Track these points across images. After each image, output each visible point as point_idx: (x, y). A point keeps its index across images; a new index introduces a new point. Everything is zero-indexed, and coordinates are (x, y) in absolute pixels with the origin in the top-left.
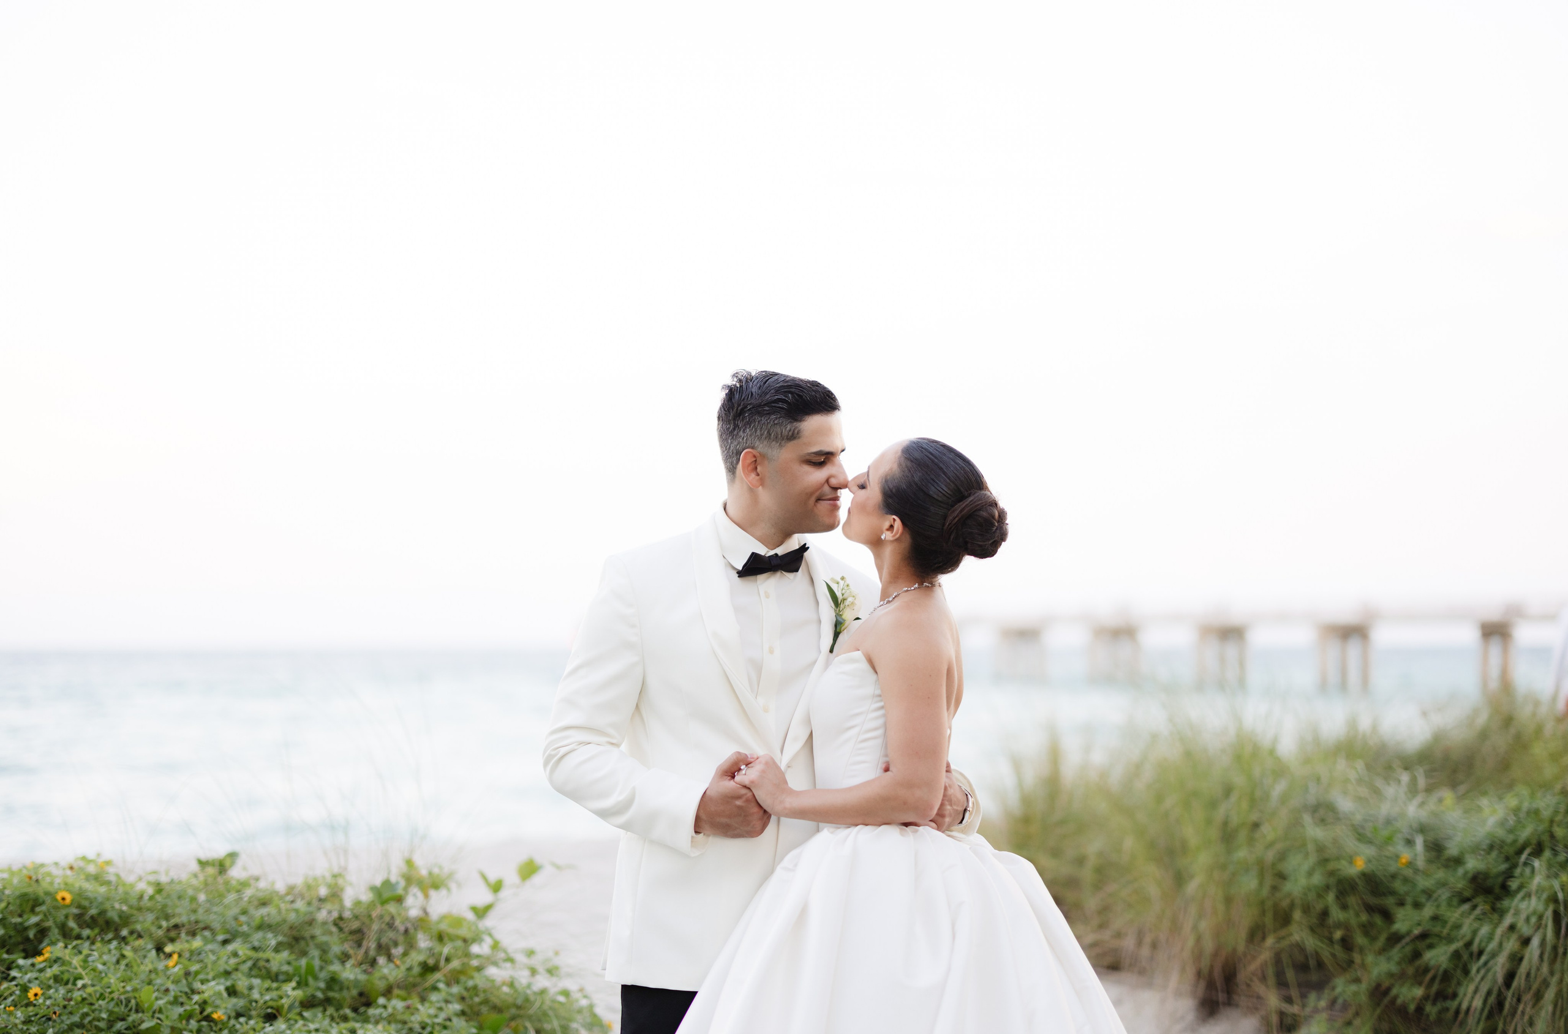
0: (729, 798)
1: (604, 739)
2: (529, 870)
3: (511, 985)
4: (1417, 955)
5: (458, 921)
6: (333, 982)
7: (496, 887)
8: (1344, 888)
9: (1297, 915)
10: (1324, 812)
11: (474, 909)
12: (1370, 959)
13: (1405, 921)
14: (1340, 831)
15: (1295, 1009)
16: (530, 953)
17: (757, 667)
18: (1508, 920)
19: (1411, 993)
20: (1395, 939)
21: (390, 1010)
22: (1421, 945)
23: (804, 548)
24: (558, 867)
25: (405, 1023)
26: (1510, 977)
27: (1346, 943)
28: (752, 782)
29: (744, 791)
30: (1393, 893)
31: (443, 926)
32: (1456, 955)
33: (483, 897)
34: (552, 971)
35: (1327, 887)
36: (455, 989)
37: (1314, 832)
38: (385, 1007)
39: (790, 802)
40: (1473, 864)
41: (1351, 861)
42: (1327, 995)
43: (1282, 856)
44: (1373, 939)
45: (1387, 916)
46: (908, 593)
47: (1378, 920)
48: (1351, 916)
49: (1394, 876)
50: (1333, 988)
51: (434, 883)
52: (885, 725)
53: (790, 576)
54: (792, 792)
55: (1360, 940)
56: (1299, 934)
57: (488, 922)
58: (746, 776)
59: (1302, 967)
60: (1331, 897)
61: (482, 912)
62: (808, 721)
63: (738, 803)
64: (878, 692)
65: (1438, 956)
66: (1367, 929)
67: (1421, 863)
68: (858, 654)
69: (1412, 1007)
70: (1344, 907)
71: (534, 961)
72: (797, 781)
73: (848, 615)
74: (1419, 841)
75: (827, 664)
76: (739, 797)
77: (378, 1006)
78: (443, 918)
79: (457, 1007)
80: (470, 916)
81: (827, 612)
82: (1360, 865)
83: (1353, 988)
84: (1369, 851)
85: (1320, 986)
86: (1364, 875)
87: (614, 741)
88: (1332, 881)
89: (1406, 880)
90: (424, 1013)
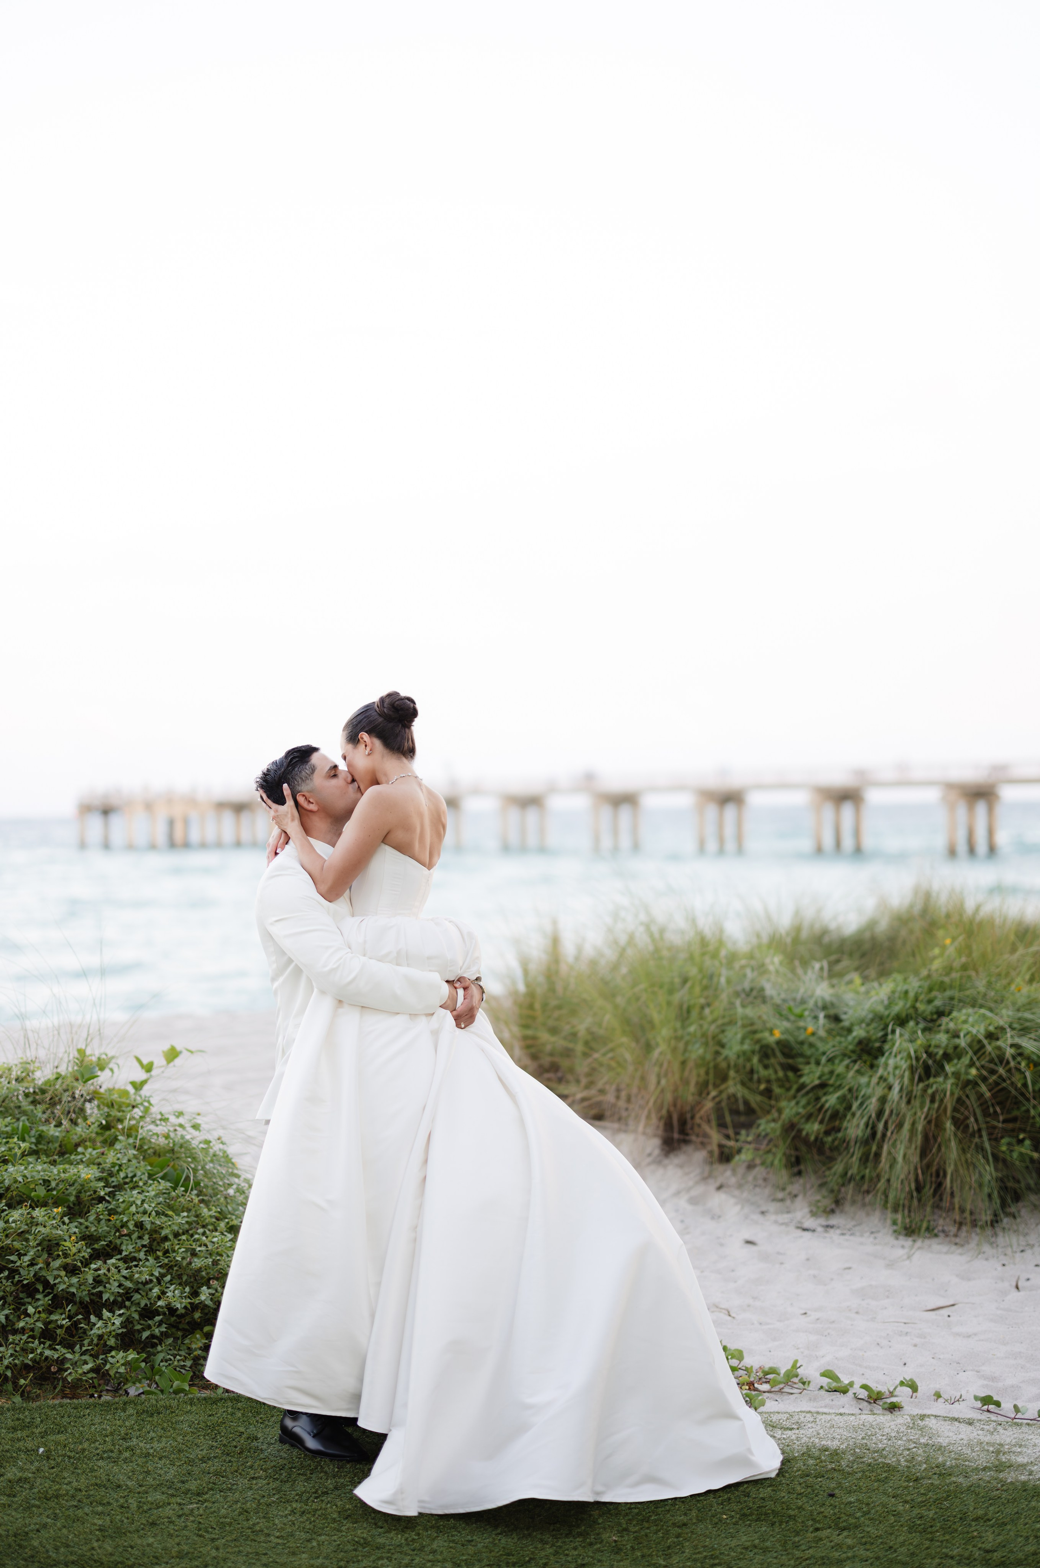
2: (172, 1055)
3: (167, 1137)
4: (818, 1099)
5: (125, 1093)
6: (40, 1138)
7: (149, 1068)
8: (765, 1052)
9: (732, 1073)
10: (755, 995)
11: (133, 1084)
12: (783, 1104)
13: (811, 1076)
14: (764, 1012)
15: (731, 1143)
16: (180, 1114)
18: (881, 1071)
19: (813, 1128)
20: (802, 1088)
21: (88, 1156)
22: (820, 1093)
24: (192, 1052)
25: (99, 1164)
26: (880, 1113)
27: (769, 1093)
30: (802, 1055)
31: (115, 1097)
32: (842, 1099)
33: (139, 1075)
34: (196, 1127)
35: (753, 1052)
36: (131, 1141)
37: (743, 1011)
38: (83, 1154)
40: (859, 1032)
41: (771, 1031)
42: (754, 1131)
43: (721, 1029)
44: (788, 1089)
45: (795, 1070)
47: (790, 1074)
48: (773, 1073)
49: (802, 1043)
50: (759, 1126)
51: (101, 1065)
55: (777, 1090)
56: (733, 1087)
57: (145, 1091)
59: (735, 1112)
60: (755, 1060)
61: (138, 1086)
65: (831, 1100)
66: (784, 1083)
67: (822, 1033)
69: (812, 1138)
70: (766, 1067)
71: (181, 1120)
74: (821, 1015)
77: (79, 1154)
78: (110, 1091)
79: (134, 1152)
80: (131, 1090)
82: (778, 1035)
83: (773, 1125)
84: (786, 1024)
85: (748, 1126)
86: (778, 1043)
88: (757, 1047)
89: (811, 1045)
90: (111, 1157)
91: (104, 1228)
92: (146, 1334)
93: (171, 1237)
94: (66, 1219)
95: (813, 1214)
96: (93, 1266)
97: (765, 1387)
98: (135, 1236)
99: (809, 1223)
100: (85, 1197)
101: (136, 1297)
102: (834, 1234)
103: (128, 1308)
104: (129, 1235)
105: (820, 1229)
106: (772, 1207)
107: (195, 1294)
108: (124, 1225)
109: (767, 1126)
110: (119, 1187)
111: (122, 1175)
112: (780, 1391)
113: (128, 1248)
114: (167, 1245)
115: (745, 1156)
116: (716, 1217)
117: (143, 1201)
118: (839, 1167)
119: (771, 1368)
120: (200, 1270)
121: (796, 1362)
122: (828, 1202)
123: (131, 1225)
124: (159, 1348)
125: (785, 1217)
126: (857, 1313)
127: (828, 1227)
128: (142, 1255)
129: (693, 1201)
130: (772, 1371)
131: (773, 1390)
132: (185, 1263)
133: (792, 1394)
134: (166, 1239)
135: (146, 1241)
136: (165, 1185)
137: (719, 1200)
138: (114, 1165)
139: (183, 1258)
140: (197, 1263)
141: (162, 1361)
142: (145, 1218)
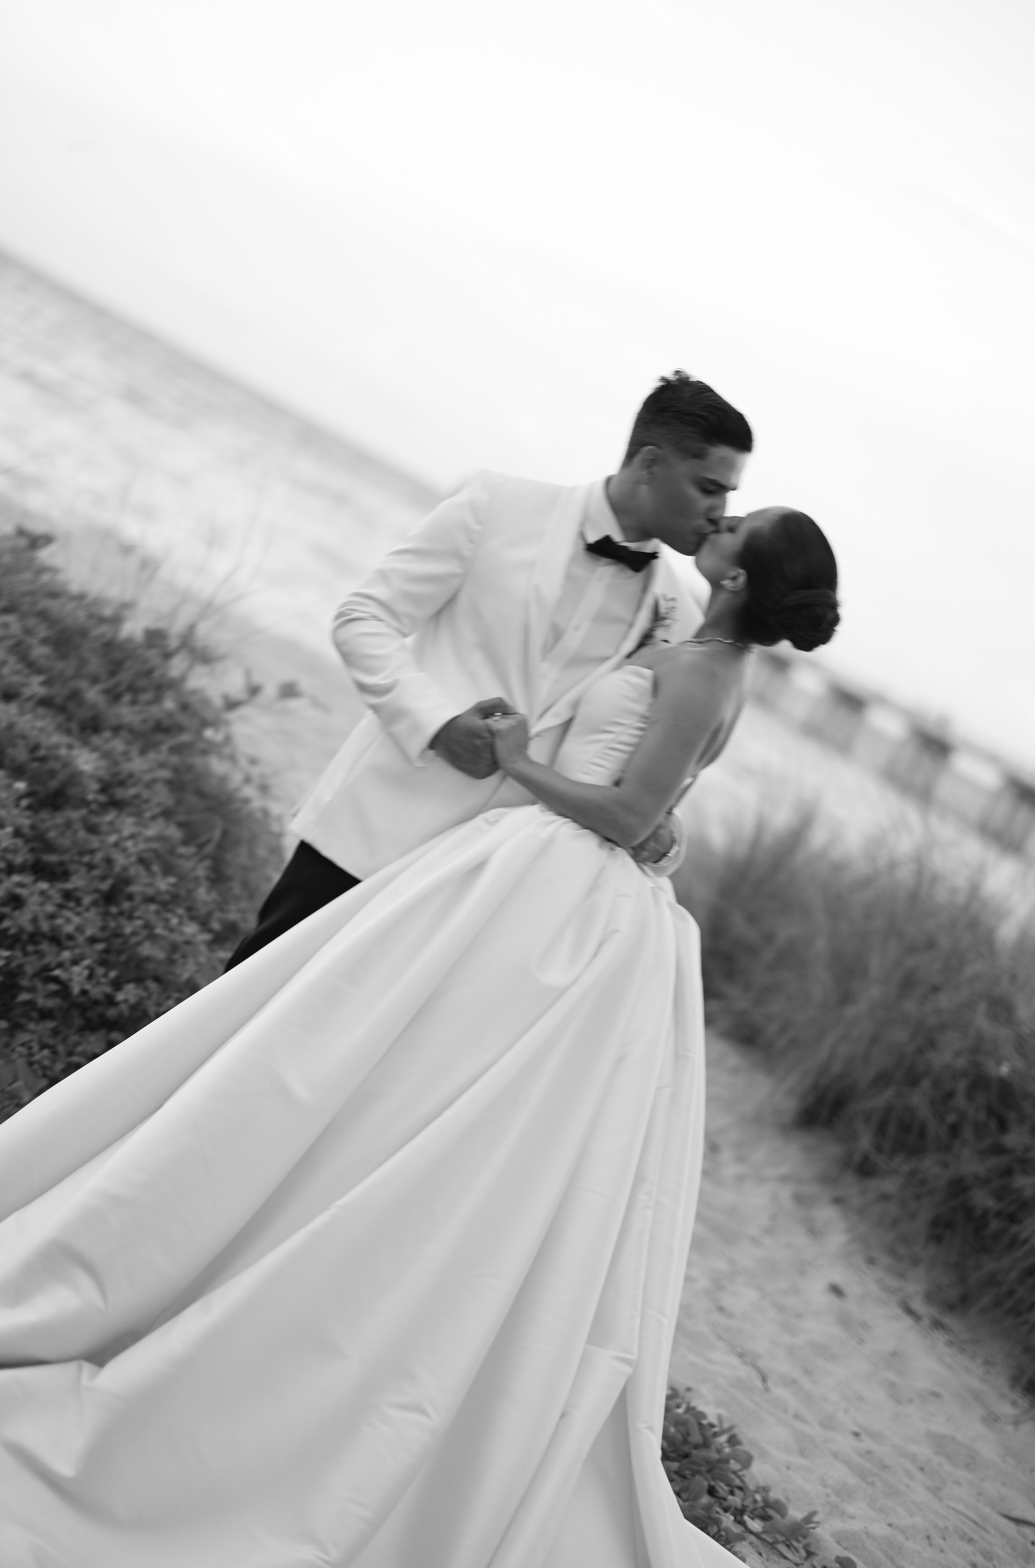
0: (473, 734)
1: (396, 625)
2: (289, 691)
3: (223, 780)
4: (1008, 1172)
5: (206, 702)
6: (75, 696)
8: (980, 1082)
9: (926, 1084)
10: (1002, 1008)
12: (967, 1153)
13: (1016, 1138)
14: (1004, 1034)
15: (880, 1160)
16: (253, 761)
17: (557, 634)
19: (985, 1201)
20: (998, 1150)
21: (110, 745)
22: (1018, 1166)
23: (654, 556)
25: (117, 763)
27: (955, 1130)
28: (499, 731)
29: (487, 735)
30: (1019, 1108)
35: (966, 1074)
36: (174, 759)
37: (981, 1021)
38: (107, 740)
39: (520, 766)
41: (999, 1062)
42: (913, 1162)
43: (943, 1027)
44: (980, 1138)
45: (1003, 1126)
46: (721, 642)
47: (993, 1125)
49: (1027, 1094)
50: (922, 1160)
52: (636, 745)
53: (630, 573)
54: (527, 759)
55: (968, 1132)
56: (919, 1099)
57: (232, 716)
58: (498, 723)
59: (905, 1127)
60: (963, 1084)
61: (232, 705)
62: (576, 705)
63: (478, 742)
64: (647, 714)
65: (1028, 1185)
66: (979, 1129)
68: (648, 672)
69: (978, 1212)
70: (970, 1098)
72: (538, 751)
73: (660, 634)
75: (618, 667)
76: (480, 737)
77: (103, 737)
78: (194, 692)
79: (165, 774)
80: (220, 702)
81: (643, 621)
82: (1005, 1070)
83: (939, 1169)
84: (1020, 1064)
85: (913, 1152)
86: (1001, 1080)
87: (405, 630)
88: (973, 1071)
90: (138, 764)
91: (66, 841)
92: (24, 997)
93: (138, 899)
94: (24, 803)
95: (930, 1298)
96: (16, 878)
97: (756, 1525)
98: (96, 872)
99: (918, 1305)
100: (72, 791)
101: (45, 946)
102: (940, 1338)
103: (26, 954)
104: (91, 867)
105: (926, 1322)
106: (885, 1260)
107: (117, 985)
108: (92, 852)
109: (930, 1165)
110: (117, 804)
111: (132, 791)
112: (772, 1546)
113: (77, 882)
114: (126, 905)
115: (890, 1185)
116: (814, 1232)
117: (132, 837)
118: (989, 1265)
119: (777, 1502)
120: (148, 959)
121: (813, 1514)
122: (953, 1294)
123: (99, 856)
124: (32, 1026)
125: (892, 1282)
126: (921, 1469)
127: (937, 1325)
128: (87, 900)
129: (800, 1199)
130: (780, 1508)
131: (764, 1536)
132: (134, 940)
133: (785, 1558)
134: (130, 897)
135: (105, 886)
136: (174, 832)
137: (826, 1213)
138: (131, 775)
139: (134, 933)
140: (147, 949)
141: (23, 1045)
142: (120, 860)
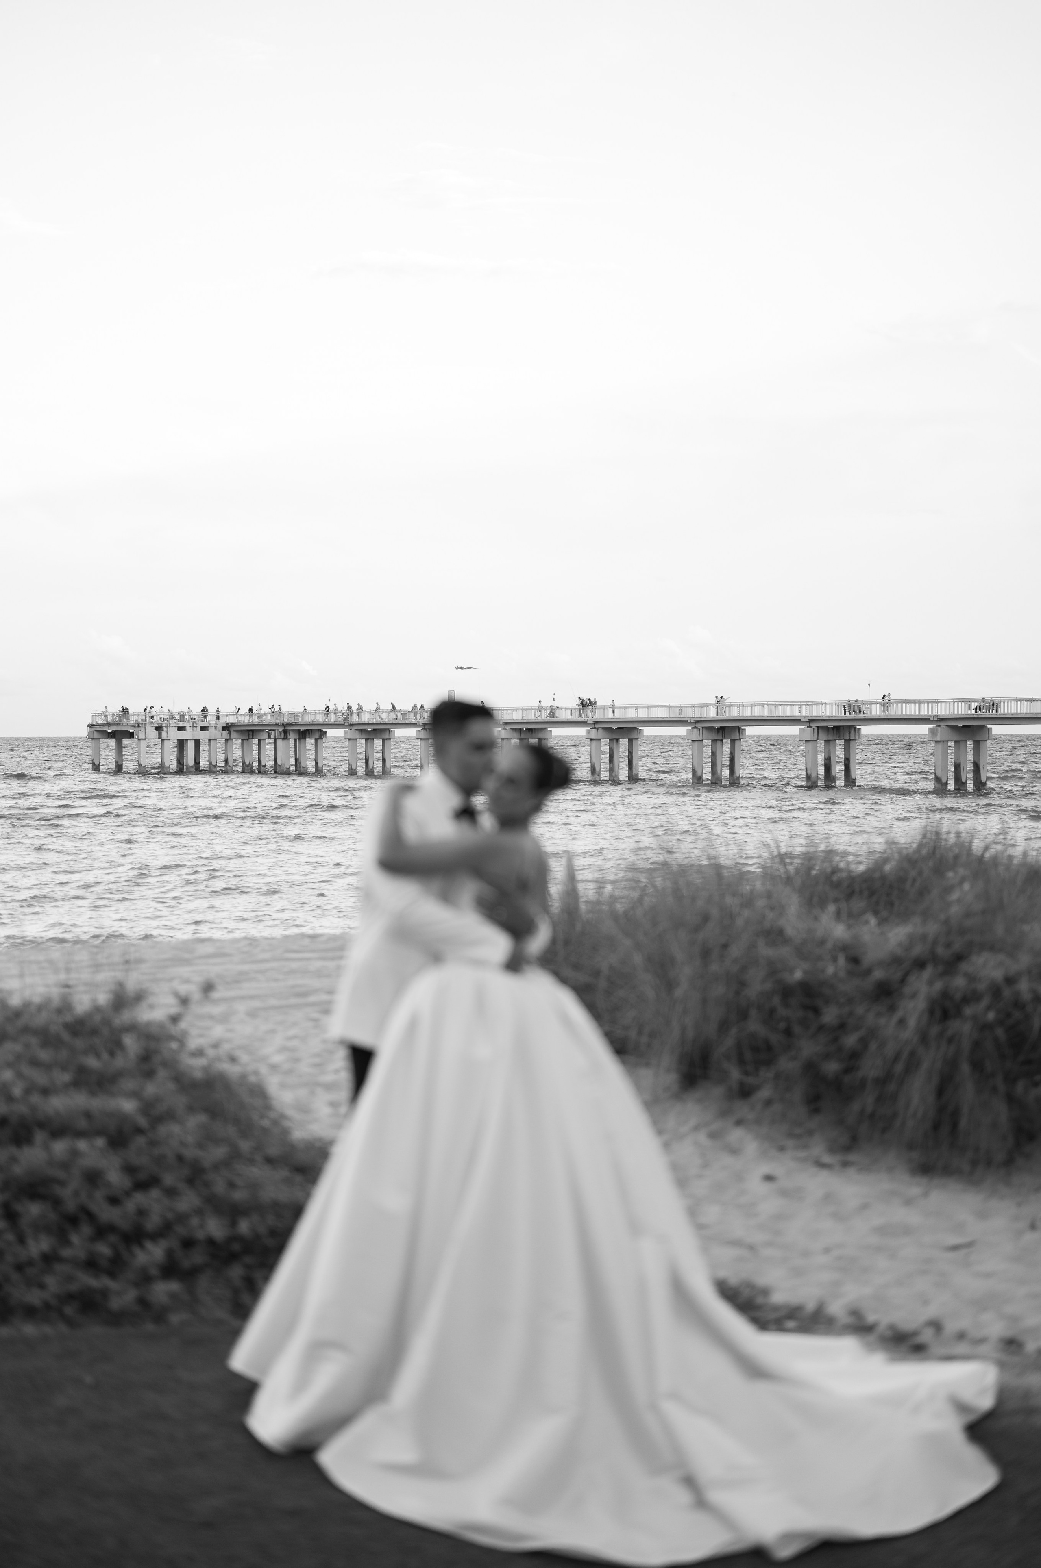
2: (208, 988)
3: (204, 1070)
4: (836, 1040)
5: (159, 1026)
6: (83, 1069)
7: (185, 1001)
8: (786, 992)
9: (753, 1013)
10: (776, 936)
11: (170, 1017)
12: (803, 1042)
13: (830, 1015)
14: (785, 952)
15: (750, 1080)
16: (216, 1047)
18: (899, 1014)
19: (832, 1067)
20: (821, 1028)
21: (127, 1087)
22: (838, 1032)
25: (140, 1096)
27: (788, 1032)
30: (820, 994)
32: (861, 1039)
33: (174, 1007)
34: (233, 1059)
35: (774, 992)
36: (168, 1073)
37: (765, 951)
38: (123, 1085)
40: (878, 974)
41: (792, 971)
42: (773, 1069)
43: (744, 969)
44: (806, 1028)
45: (816, 1011)
47: (810, 1015)
48: (791, 1012)
49: (821, 983)
50: (778, 1064)
51: (139, 997)
55: (797, 1029)
56: (754, 1025)
57: (183, 1025)
59: (755, 1049)
60: (776, 1001)
61: (175, 1019)
65: (850, 1040)
66: (802, 1021)
67: (842, 974)
69: (831, 1077)
70: (786, 1006)
71: (218, 1053)
74: (841, 957)
77: (119, 1085)
78: (147, 1024)
79: (172, 1085)
80: (167, 1022)
82: (798, 975)
83: (792, 1063)
84: (806, 966)
85: (769, 1062)
86: (800, 982)
88: (777, 987)
89: (830, 986)
90: (152, 1089)
91: (145, 1161)
92: (187, 1264)
93: (210, 1170)
94: (109, 1150)
95: (832, 1150)
96: (135, 1197)
98: (176, 1168)
99: (827, 1159)
101: (177, 1227)
102: (851, 1172)
103: (169, 1239)
104: (170, 1166)
105: (837, 1167)
106: (790, 1143)
108: (164, 1157)
109: (787, 1064)
110: (160, 1119)
111: (163, 1107)
114: (206, 1177)
115: (765, 1093)
116: (734, 1151)
117: (184, 1134)
118: (856, 1107)
119: (797, 1305)
121: (821, 1301)
122: (844, 1139)
123: (171, 1157)
124: (201, 1277)
125: (802, 1154)
126: (876, 1250)
127: (845, 1164)
128: (181, 1187)
129: (713, 1136)
130: (799, 1308)
132: (225, 1194)
134: (205, 1171)
135: (186, 1173)
136: (203, 1118)
137: (736, 1135)
138: (154, 1097)
139: (223, 1191)
142: (186, 1152)
